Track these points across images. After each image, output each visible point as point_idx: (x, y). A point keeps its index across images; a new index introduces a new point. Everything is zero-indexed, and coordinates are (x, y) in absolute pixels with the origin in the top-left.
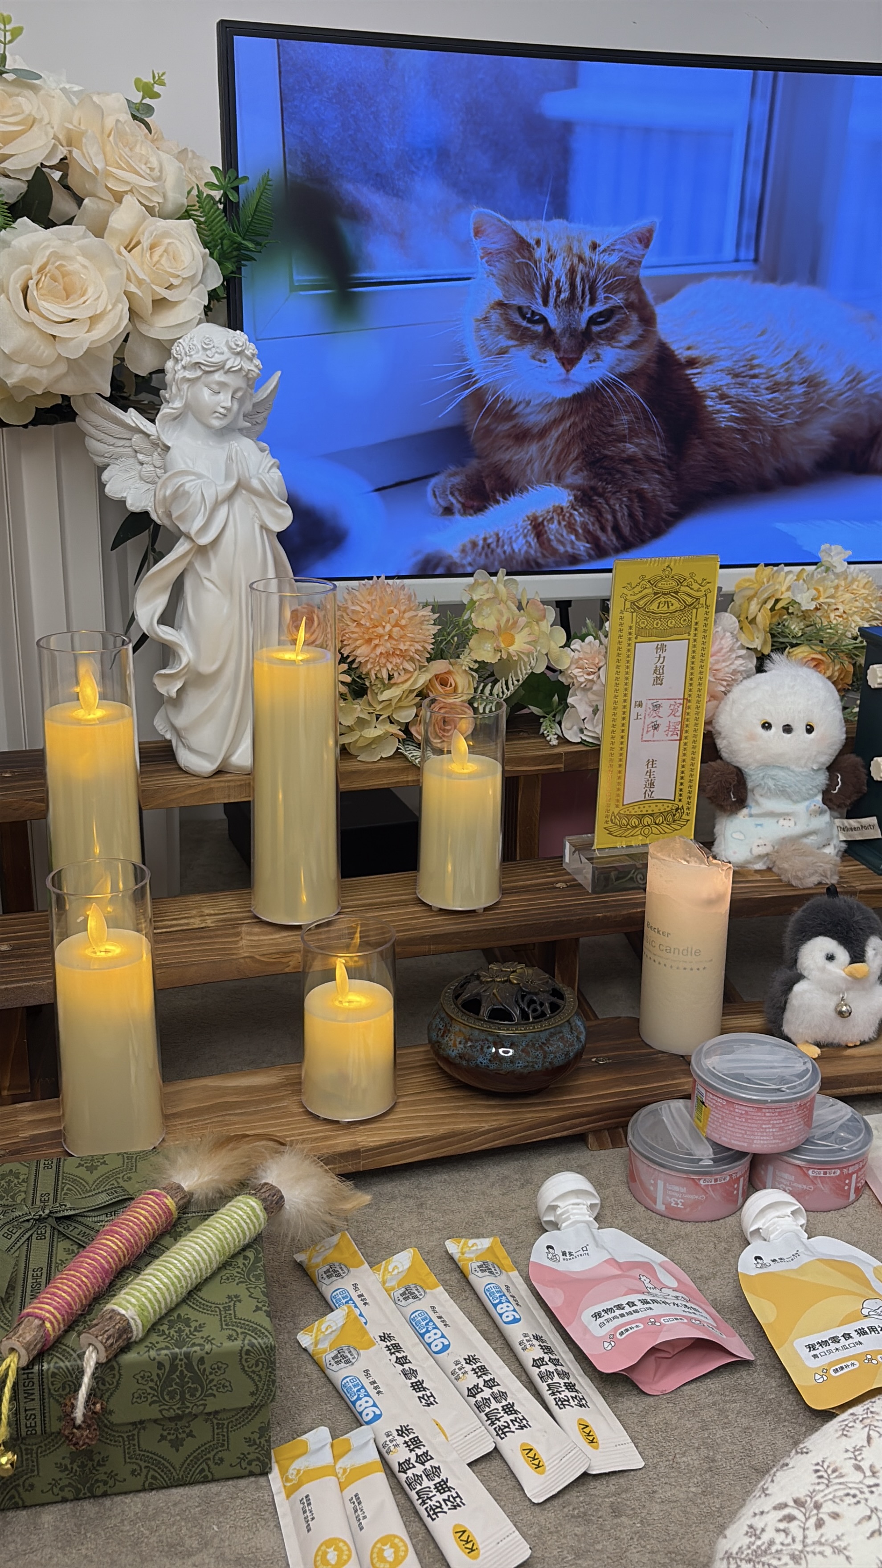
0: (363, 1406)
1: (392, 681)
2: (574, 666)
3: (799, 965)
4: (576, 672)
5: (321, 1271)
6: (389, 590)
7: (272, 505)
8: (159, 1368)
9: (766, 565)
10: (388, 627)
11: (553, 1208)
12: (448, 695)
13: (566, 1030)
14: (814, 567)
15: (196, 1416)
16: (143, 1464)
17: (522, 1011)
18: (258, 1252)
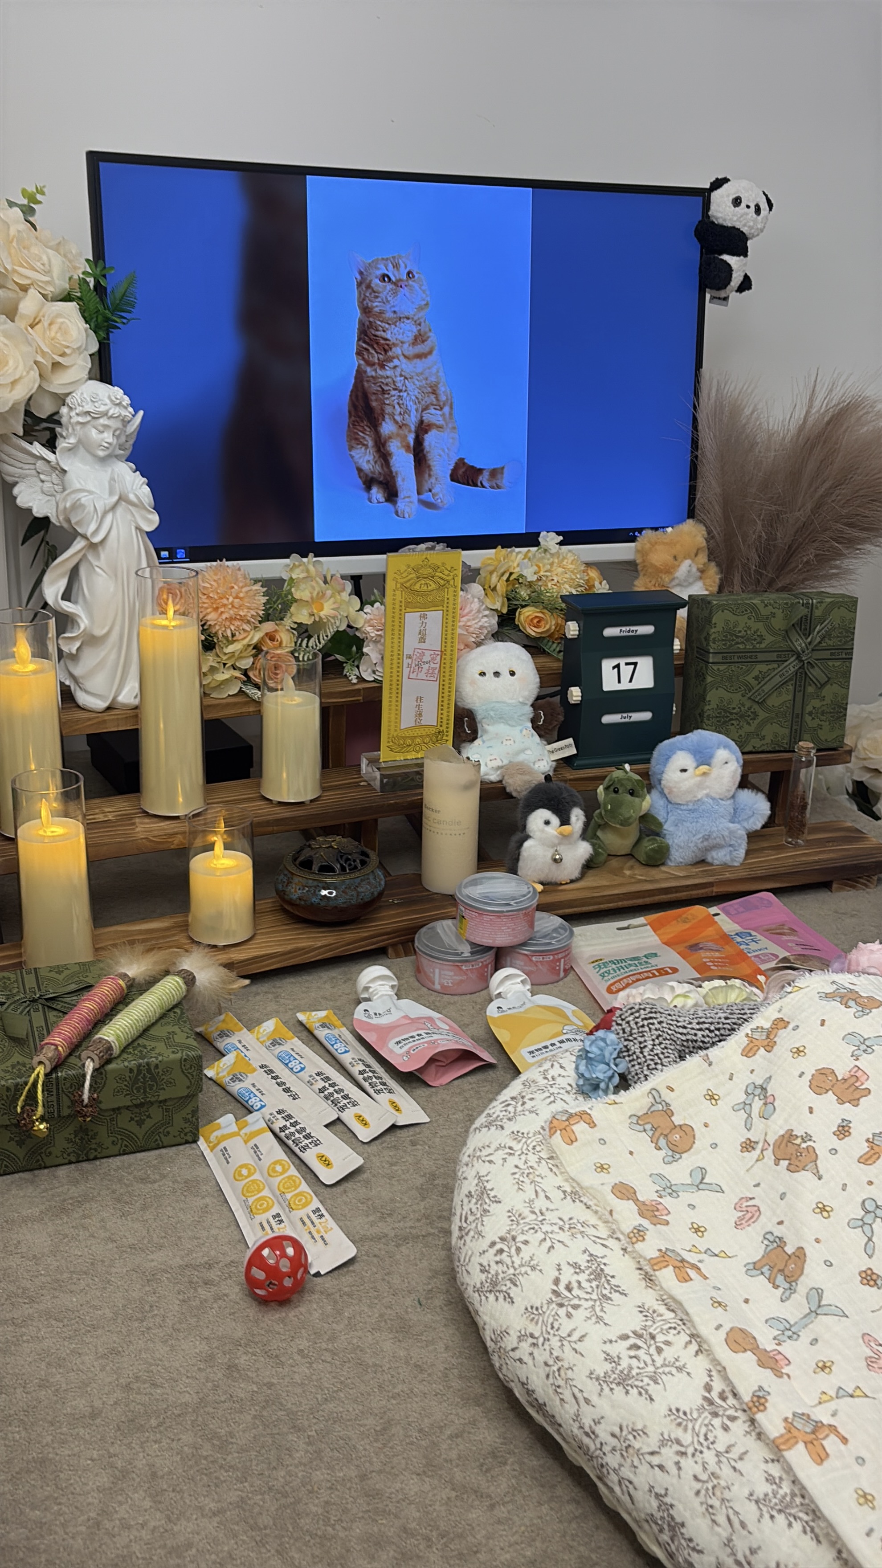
0: (254, 1102)
1: (235, 638)
2: (367, 625)
3: (527, 830)
4: (369, 629)
5: (215, 1035)
6: (230, 571)
7: (144, 512)
8: (130, 1072)
9: (503, 548)
10: (231, 599)
11: (366, 989)
12: (276, 648)
13: (371, 877)
14: (535, 549)
15: (152, 1103)
16: (119, 1137)
17: (341, 865)
18: (182, 1010)
